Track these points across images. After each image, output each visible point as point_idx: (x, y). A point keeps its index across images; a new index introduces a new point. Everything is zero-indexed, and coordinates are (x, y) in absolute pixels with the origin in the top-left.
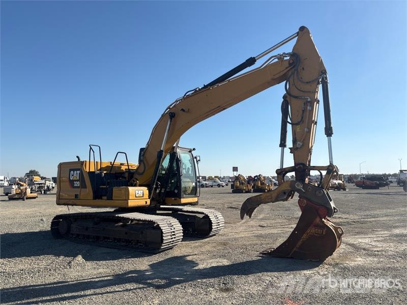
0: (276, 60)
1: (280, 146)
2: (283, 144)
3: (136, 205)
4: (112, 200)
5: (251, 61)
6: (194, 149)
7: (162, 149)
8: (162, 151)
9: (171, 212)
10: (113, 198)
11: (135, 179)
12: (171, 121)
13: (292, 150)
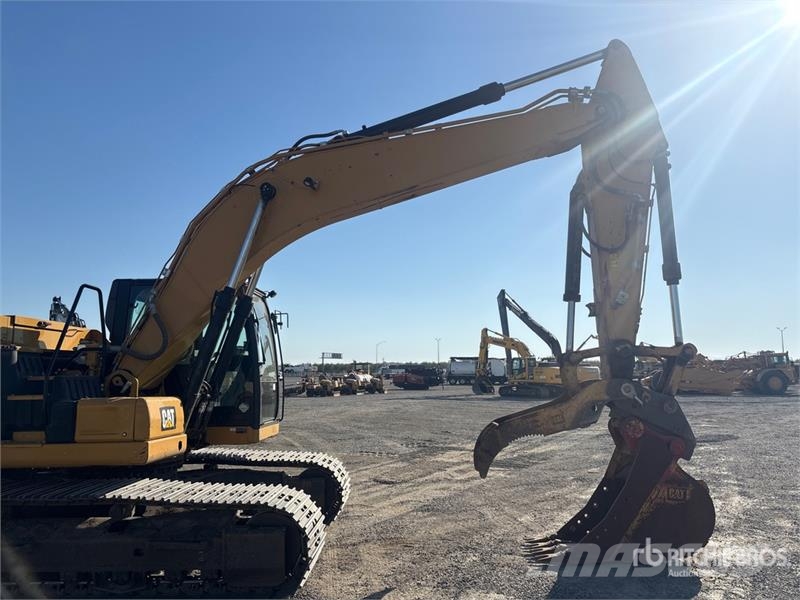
0: (565, 100)
1: (565, 300)
2: (572, 294)
3: (163, 456)
4: (73, 441)
5: (492, 93)
6: (272, 294)
7: (231, 286)
8: (232, 290)
9: (201, 466)
10: (77, 438)
11: (125, 374)
12: (264, 208)
13: (593, 309)
